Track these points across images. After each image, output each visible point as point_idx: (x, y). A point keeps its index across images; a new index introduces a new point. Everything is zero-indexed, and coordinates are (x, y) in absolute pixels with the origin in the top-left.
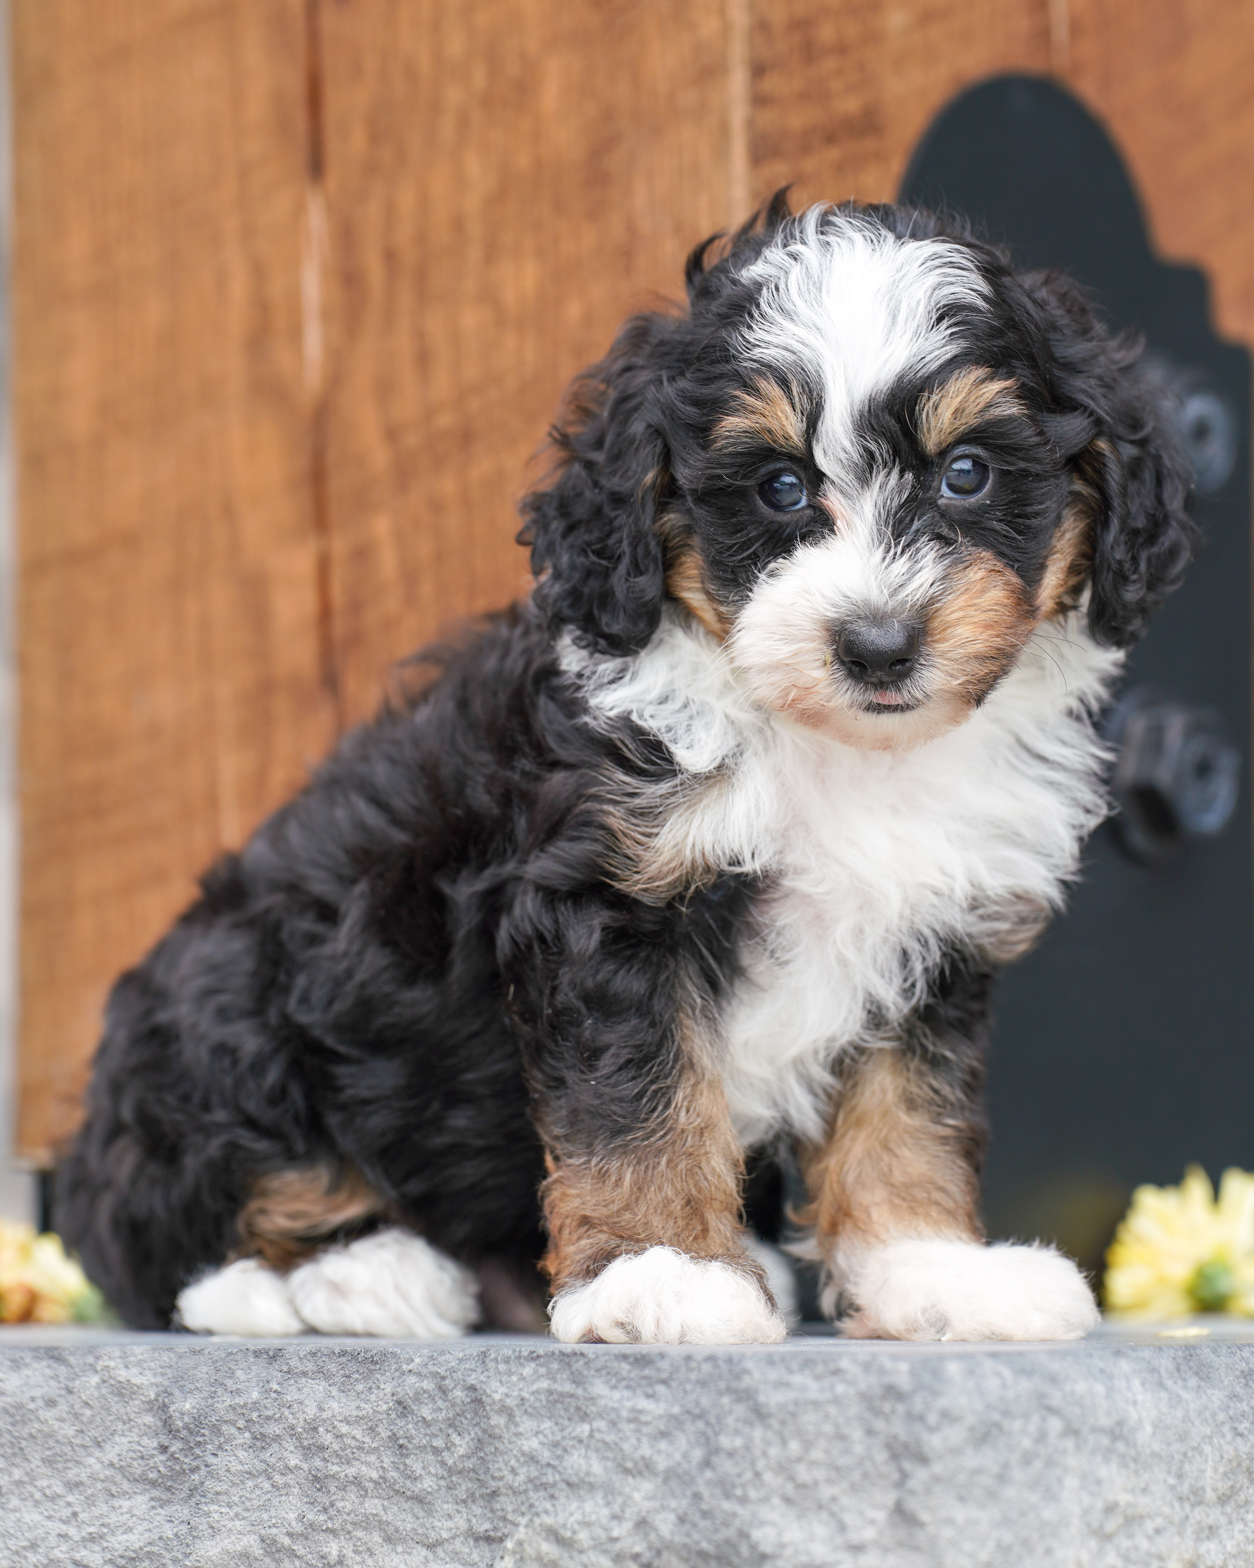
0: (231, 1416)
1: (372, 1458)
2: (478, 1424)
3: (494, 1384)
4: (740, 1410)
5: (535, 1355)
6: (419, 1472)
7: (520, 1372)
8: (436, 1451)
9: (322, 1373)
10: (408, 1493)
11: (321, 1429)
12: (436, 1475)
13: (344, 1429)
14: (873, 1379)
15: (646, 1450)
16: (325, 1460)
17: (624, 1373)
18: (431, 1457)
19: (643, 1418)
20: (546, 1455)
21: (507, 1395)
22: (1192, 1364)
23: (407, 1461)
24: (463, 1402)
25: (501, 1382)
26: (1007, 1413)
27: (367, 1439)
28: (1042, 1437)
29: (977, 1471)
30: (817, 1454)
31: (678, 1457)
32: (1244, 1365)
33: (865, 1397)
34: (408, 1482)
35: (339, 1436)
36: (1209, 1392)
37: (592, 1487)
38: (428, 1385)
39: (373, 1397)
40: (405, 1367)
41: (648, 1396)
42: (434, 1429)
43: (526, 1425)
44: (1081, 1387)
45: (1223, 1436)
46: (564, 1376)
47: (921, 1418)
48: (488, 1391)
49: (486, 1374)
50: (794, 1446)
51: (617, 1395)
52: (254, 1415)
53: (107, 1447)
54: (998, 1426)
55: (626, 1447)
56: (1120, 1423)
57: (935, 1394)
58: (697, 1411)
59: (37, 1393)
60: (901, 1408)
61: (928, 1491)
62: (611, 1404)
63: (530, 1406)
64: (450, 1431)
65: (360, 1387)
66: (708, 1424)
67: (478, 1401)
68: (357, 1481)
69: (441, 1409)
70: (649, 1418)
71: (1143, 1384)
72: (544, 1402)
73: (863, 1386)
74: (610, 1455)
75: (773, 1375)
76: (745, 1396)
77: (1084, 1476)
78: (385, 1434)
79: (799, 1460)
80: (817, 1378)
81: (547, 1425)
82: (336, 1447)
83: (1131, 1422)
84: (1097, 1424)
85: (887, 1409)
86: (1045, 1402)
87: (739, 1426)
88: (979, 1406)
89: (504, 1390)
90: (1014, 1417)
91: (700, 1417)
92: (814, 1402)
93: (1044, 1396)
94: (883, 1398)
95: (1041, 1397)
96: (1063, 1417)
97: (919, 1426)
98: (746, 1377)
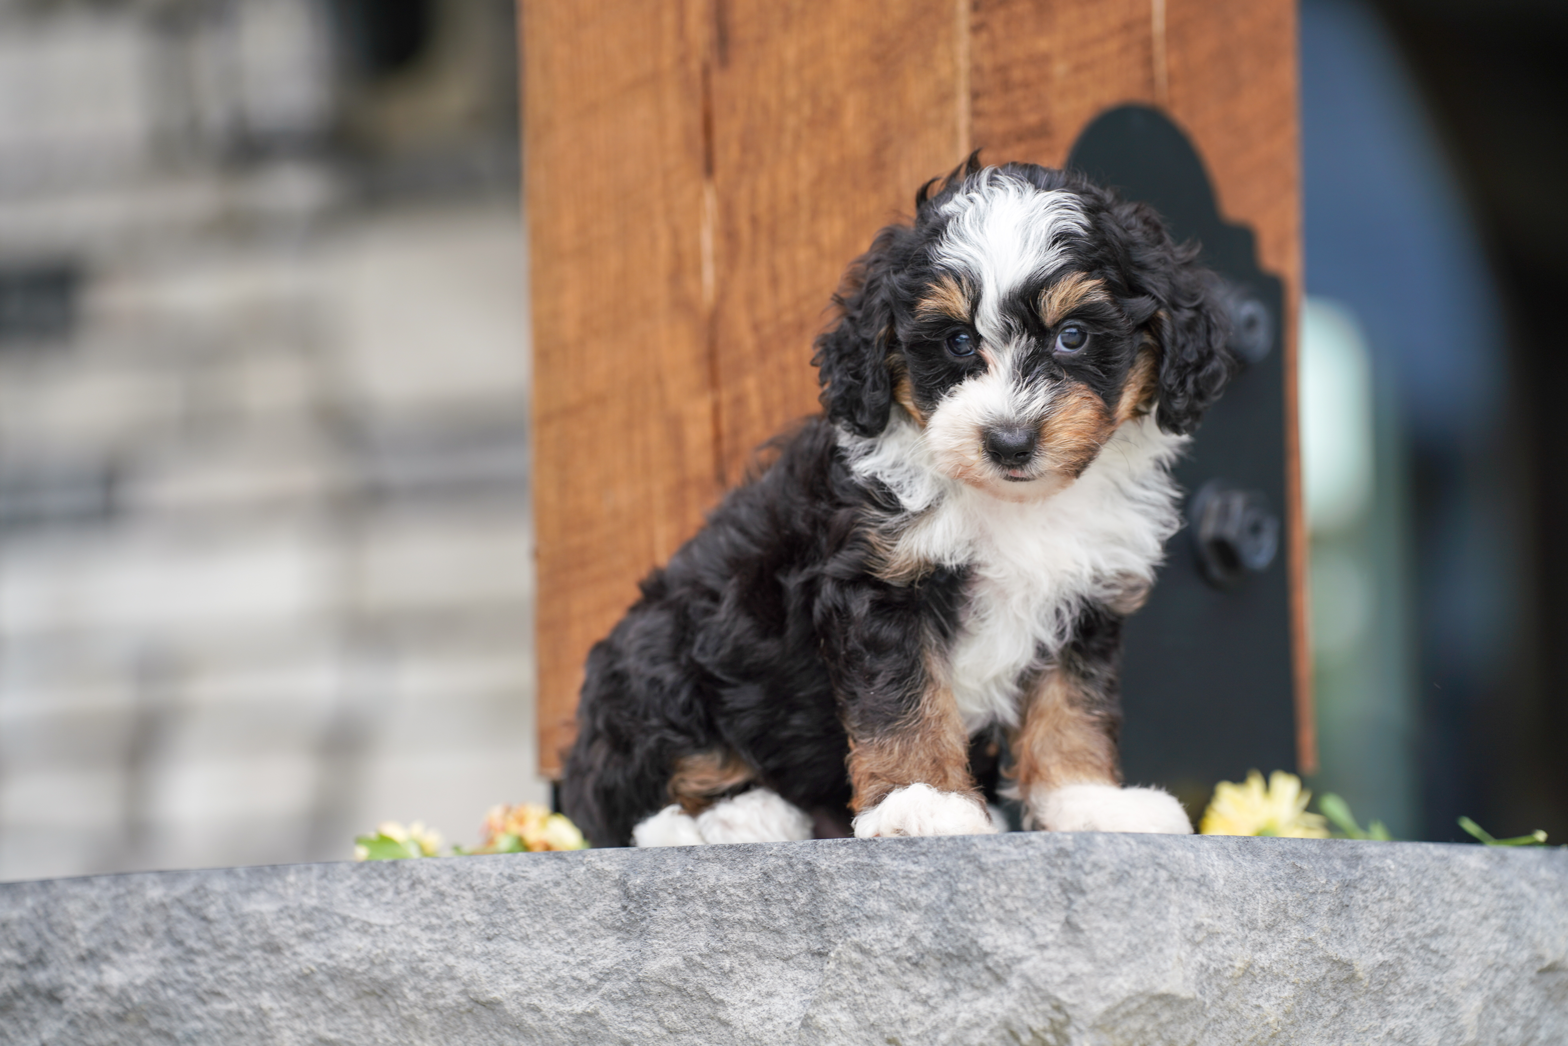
0: (664, 886)
1: (749, 908)
2: (812, 885)
3: (822, 860)
4: (970, 867)
6: (777, 915)
8: (788, 902)
9: (718, 859)
10: (771, 928)
11: (718, 892)
12: (787, 917)
13: (732, 891)
14: (1051, 846)
15: (914, 895)
16: (721, 910)
17: (900, 851)
18: (784, 906)
19: (912, 876)
20: (853, 901)
21: (829, 866)
23: (770, 909)
24: (803, 872)
25: (825, 859)
26: (1133, 866)
27: (746, 897)
28: (1155, 881)
29: (1115, 900)
30: (1017, 892)
31: (933, 898)
33: (1045, 856)
34: (771, 921)
35: (729, 895)
36: (1259, 863)
37: (881, 918)
38: (782, 862)
39: (749, 871)
40: (768, 853)
41: (915, 863)
42: (786, 889)
43: (841, 884)
44: (1179, 853)
45: (1268, 889)
46: (864, 854)
47: (1080, 867)
48: (818, 864)
49: (817, 856)
50: (1004, 888)
51: (896, 863)
52: (678, 885)
53: (591, 909)
54: (1128, 873)
55: (901, 893)
56: (1204, 876)
57: (1089, 852)
58: (944, 870)
59: (549, 878)
60: (1068, 862)
61: (1085, 911)
62: (892, 868)
63: (844, 872)
64: (796, 889)
65: (741, 866)
66: (951, 877)
67: (812, 871)
68: (740, 922)
69: (790, 877)
70: (915, 875)
71: (1218, 856)
73: (1045, 850)
74: (892, 898)
75: (990, 846)
76: (973, 859)
77: (1182, 907)
78: (756, 893)
79: (1006, 896)
80: (1016, 847)
81: (854, 883)
82: (727, 902)
83: (1211, 877)
84: (1189, 876)
85: (1059, 862)
86: (1157, 860)
87: (970, 877)
88: (1116, 861)
89: (828, 863)
90: (1137, 868)
91: (946, 873)
92: (1015, 861)
93: (1156, 857)
94: (1057, 856)
95: (1154, 857)
96: (1168, 870)
97: (1079, 872)
98: (974, 848)
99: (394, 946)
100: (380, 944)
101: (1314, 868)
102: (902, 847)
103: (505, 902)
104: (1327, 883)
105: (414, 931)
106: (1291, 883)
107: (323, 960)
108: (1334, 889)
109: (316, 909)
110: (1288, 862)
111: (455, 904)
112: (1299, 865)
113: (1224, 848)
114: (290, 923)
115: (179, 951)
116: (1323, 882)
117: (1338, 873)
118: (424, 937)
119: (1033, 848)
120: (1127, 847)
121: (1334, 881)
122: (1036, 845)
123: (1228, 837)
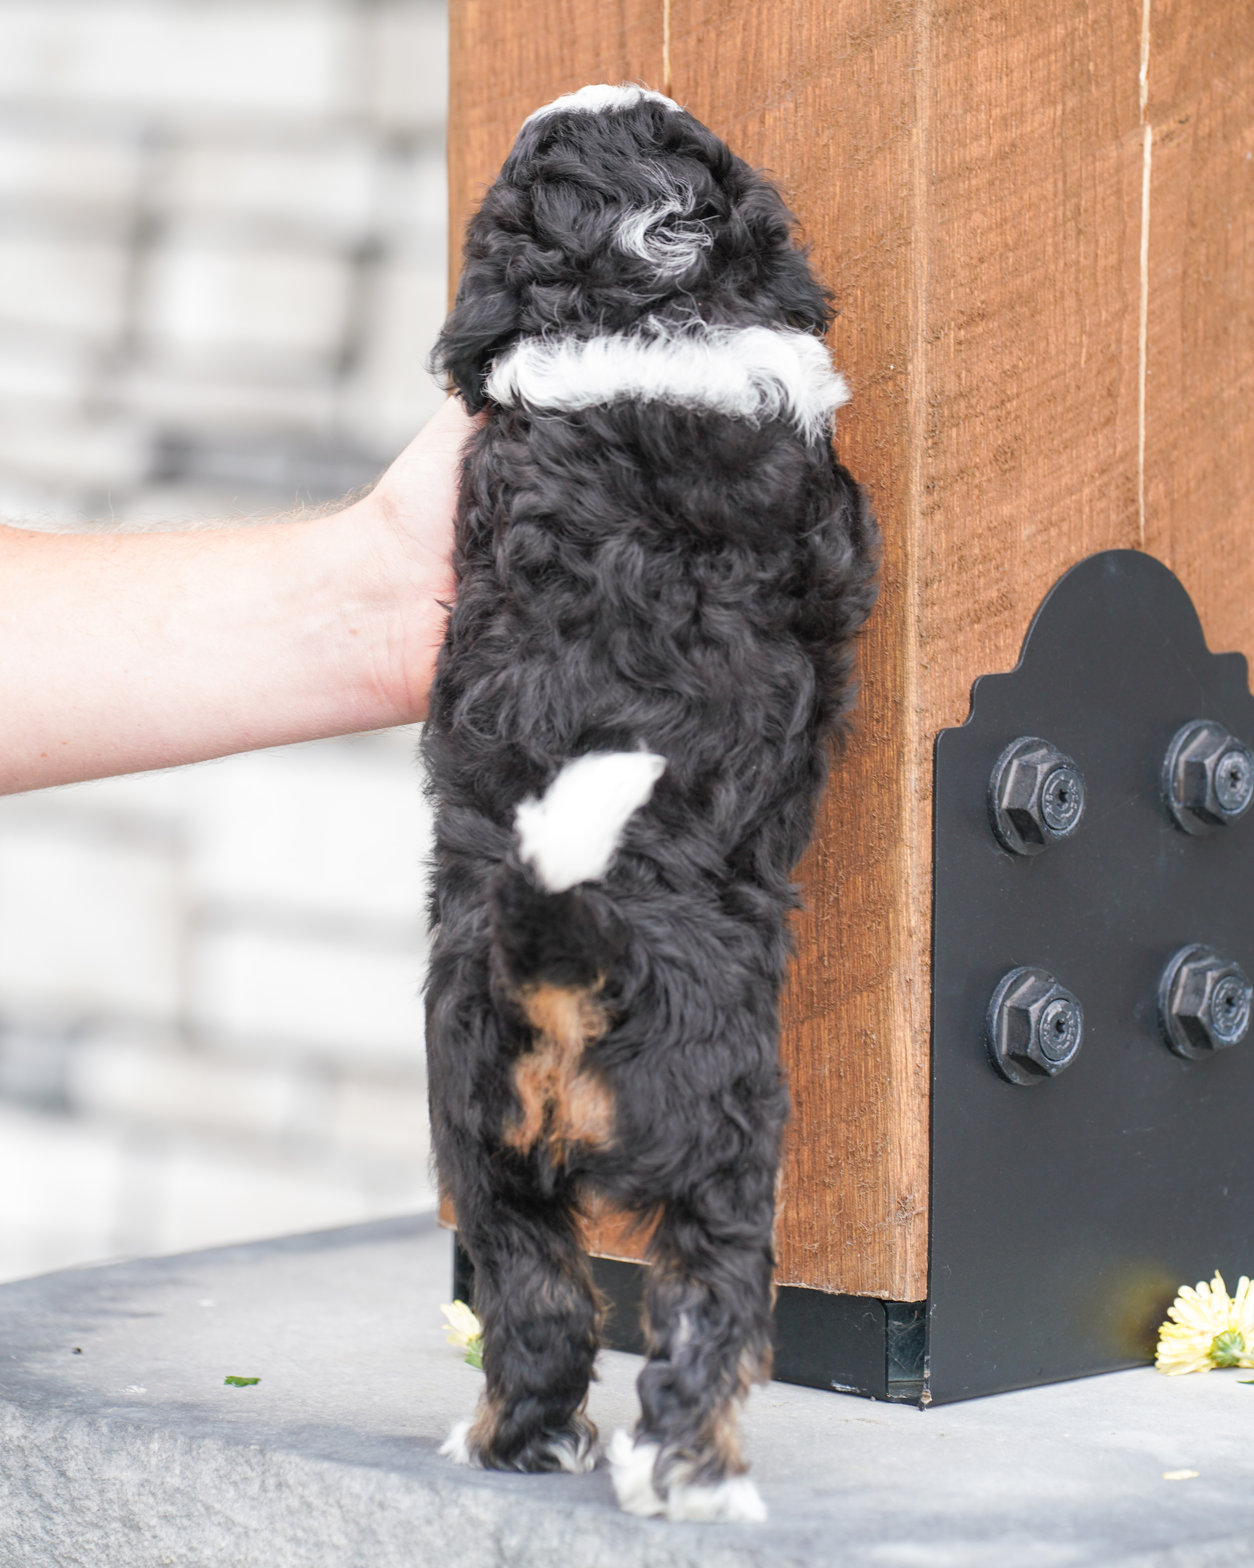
99: (257, 1553)
100: (243, 1549)
103: (374, 1533)
105: (279, 1541)
107: (183, 1551)
109: (177, 1490)
111: (322, 1519)
114: (151, 1500)
115: (36, 1504)
118: (289, 1548)
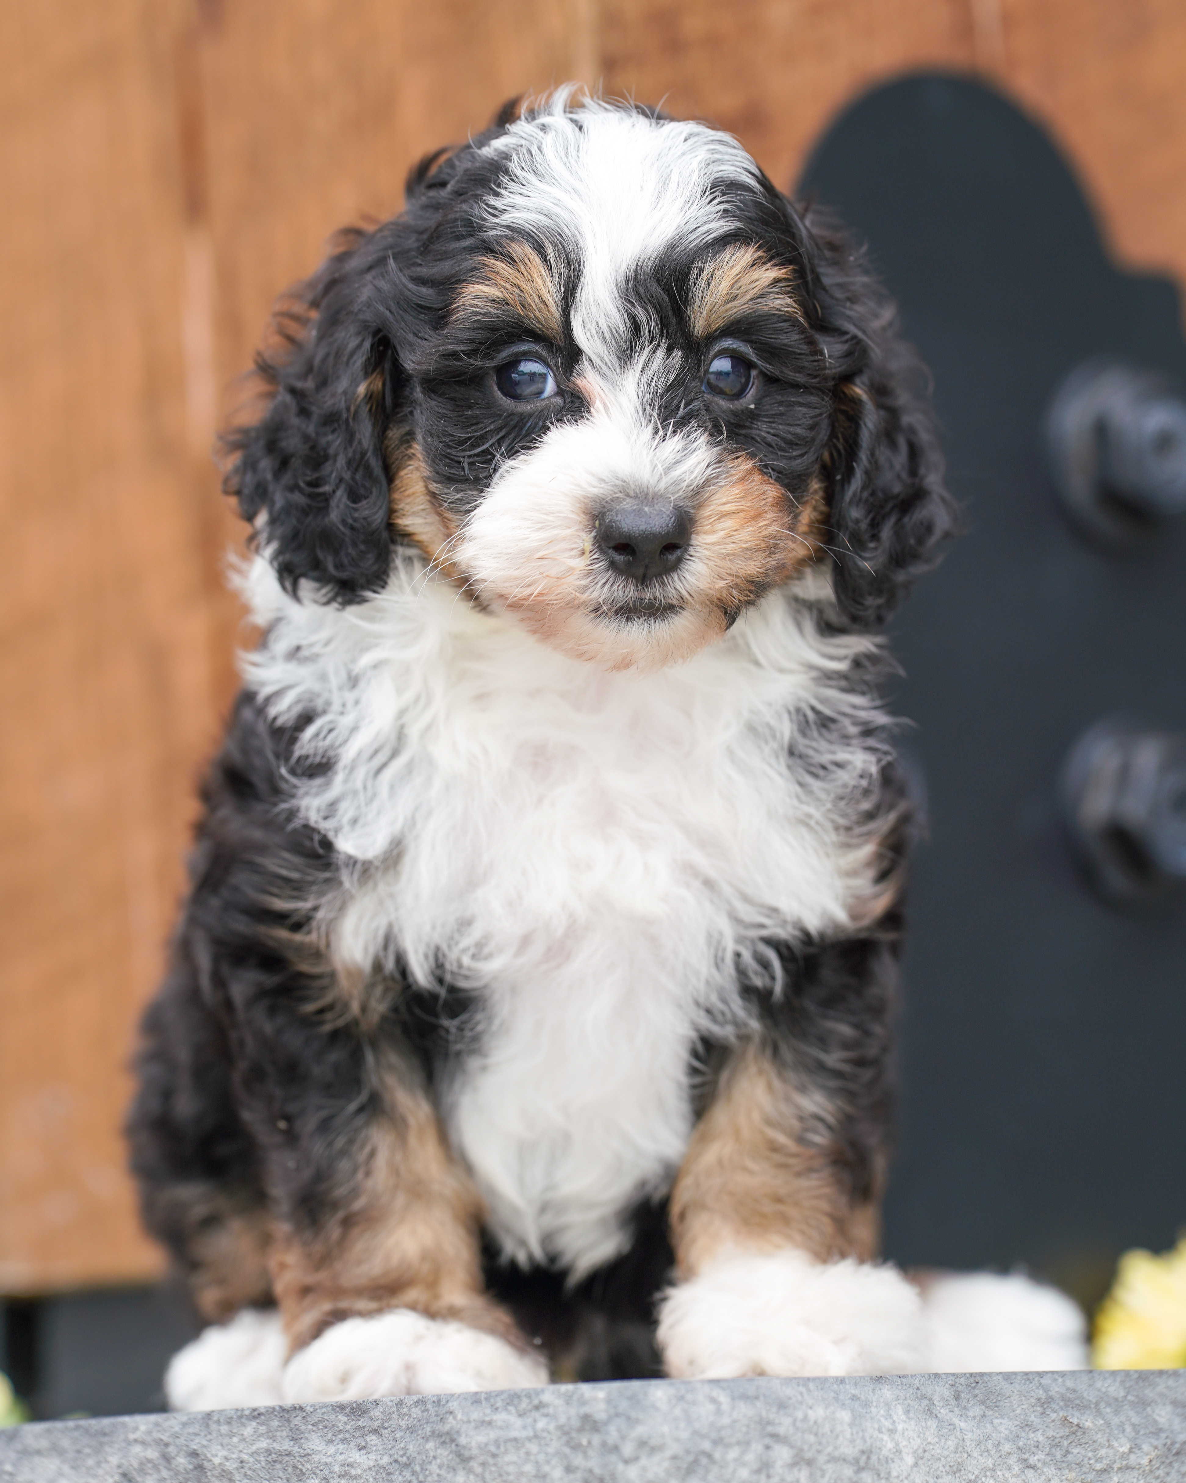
3: (215, 1448)
4: (444, 1454)
5: (256, 1413)
7: (241, 1432)
14: (573, 1411)
17: (341, 1426)
19: (353, 1472)
21: (226, 1459)
22: (977, 1391)
24: (185, 1469)
25: (222, 1445)
26: (719, 1441)
28: (764, 1467)
32: (1041, 1392)
33: (564, 1431)
36: (996, 1421)
38: (152, 1454)
39: (100, 1472)
40: (132, 1436)
41: (361, 1448)
44: (818, 1413)
45: (1009, 1468)
46: (284, 1434)
47: (616, 1449)
48: (209, 1455)
49: (209, 1437)
51: (332, 1449)
54: (709, 1456)
56: (867, 1453)
57: (632, 1422)
58: (405, 1459)
60: (596, 1439)
62: (325, 1459)
63: (250, 1469)
65: (90, 1462)
66: (414, 1473)
67: (200, 1468)
69: (165, 1479)
70: (359, 1472)
71: (907, 1412)
72: (263, 1464)
73: (563, 1420)
75: (476, 1415)
76: (448, 1439)
80: (521, 1415)
83: (885, 1452)
84: (837, 1454)
85: (584, 1442)
86: (770, 1429)
87: (443, 1472)
88: (685, 1435)
89: (225, 1453)
90: (728, 1446)
91: (407, 1465)
92: (516, 1440)
93: (769, 1423)
94: (581, 1430)
95: (764, 1423)
96: (792, 1447)
97: (613, 1458)
98: (450, 1418)
101: (1108, 1424)
102: (345, 1419)
104: (1131, 1451)
106: (1058, 1454)
108: (1145, 1461)
110: (1054, 1416)
112: (1075, 1421)
113: (923, 1397)
116: (1125, 1449)
117: (1161, 1430)
119: (546, 1415)
120: (711, 1407)
121: (1146, 1447)
122: (551, 1410)
123: (937, 1375)
